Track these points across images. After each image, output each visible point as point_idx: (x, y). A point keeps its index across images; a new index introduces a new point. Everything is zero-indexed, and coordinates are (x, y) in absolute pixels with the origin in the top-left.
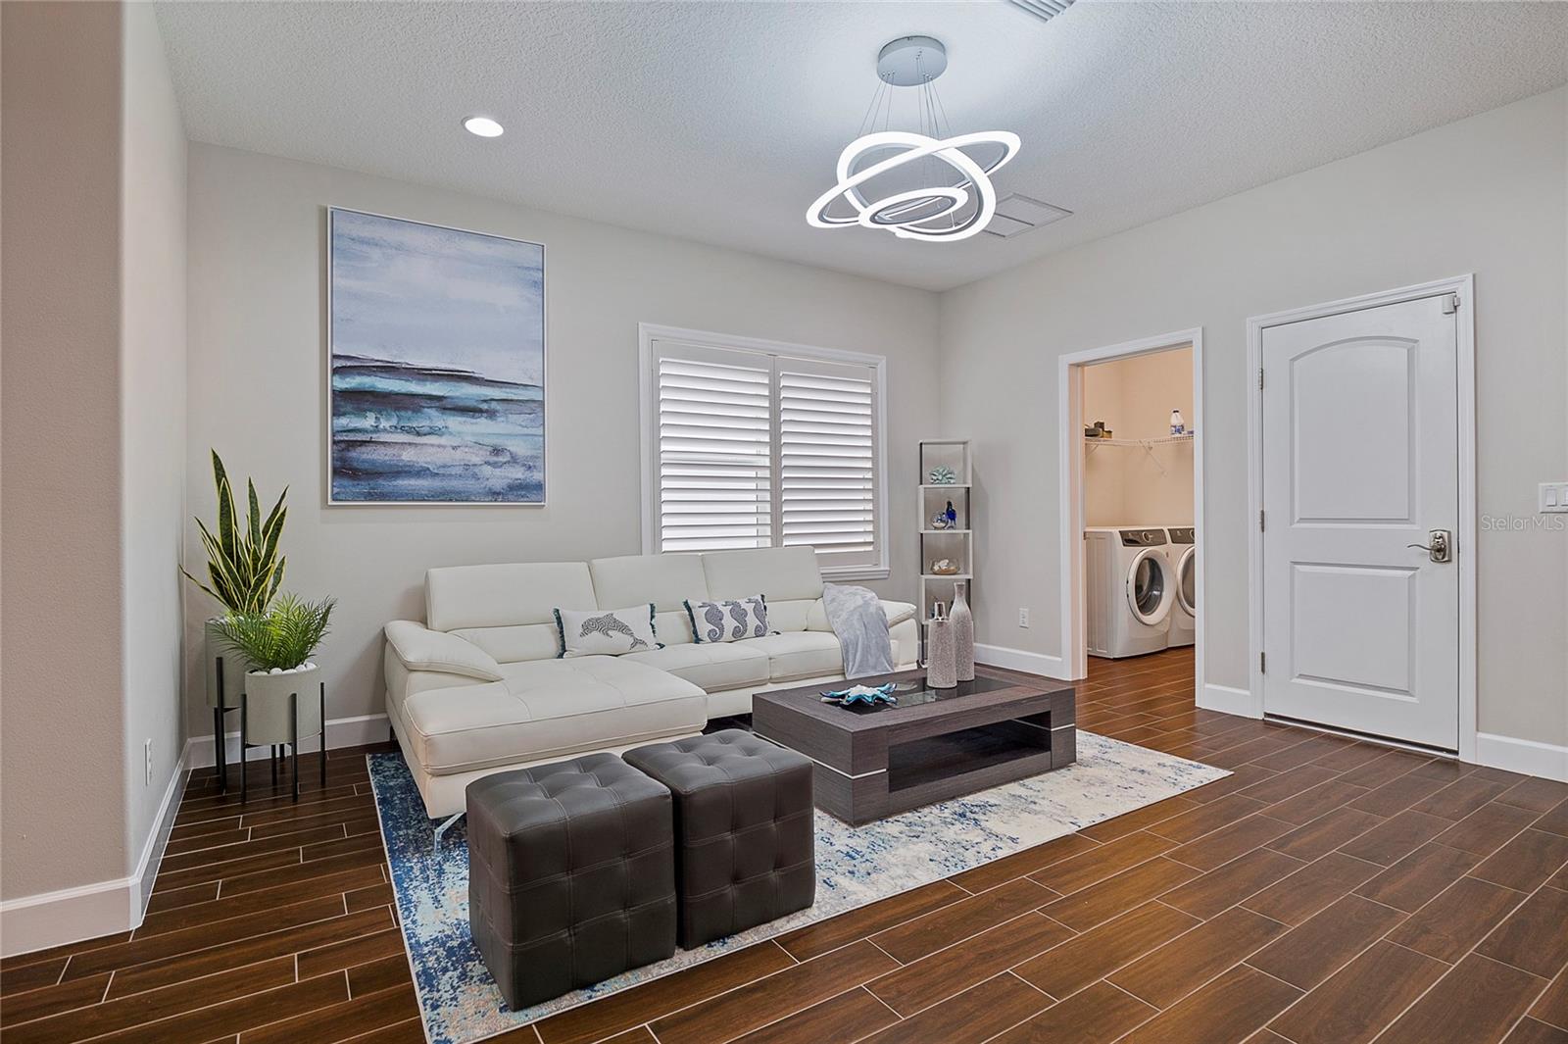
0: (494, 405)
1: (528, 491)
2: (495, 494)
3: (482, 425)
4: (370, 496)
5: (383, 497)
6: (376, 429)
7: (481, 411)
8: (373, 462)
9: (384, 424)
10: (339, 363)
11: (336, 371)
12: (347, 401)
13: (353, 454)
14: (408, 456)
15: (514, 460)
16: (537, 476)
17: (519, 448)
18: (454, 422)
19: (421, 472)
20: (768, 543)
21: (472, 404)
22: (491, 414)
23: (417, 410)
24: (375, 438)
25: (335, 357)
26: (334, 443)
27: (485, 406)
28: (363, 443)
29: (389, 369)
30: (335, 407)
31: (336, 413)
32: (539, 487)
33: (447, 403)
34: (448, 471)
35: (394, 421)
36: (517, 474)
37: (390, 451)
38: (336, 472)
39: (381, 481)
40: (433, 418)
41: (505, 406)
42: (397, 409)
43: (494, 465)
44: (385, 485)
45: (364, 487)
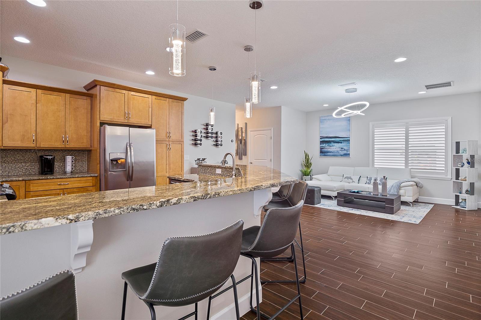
0: (342, 141)
1: (347, 155)
2: (341, 155)
3: (340, 144)
4: (324, 156)
5: (326, 156)
6: (325, 146)
7: (340, 142)
8: (325, 151)
9: (326, 145)
10: (321, 137)
11: (320, 138)
12: (322, 142)
13: (322, 150)
14: (329, 150)
15: (345, 150)
16: (348, 152)
17: (345, 148)
18: (336, 144)
19: (331, 152)
20: (404, 167)
21: (338, 141)
22: (341, 143)
23: (330, 143)
24: (325, 147)
25: (320, 137)
26: (320, 148)
27: (340, 141)
28: (323, 148)
29: (327, 137)
30: (320, 143)
31: (320, 144)
32: (349, 154)
33: (335, 142)
34: (335, 152)
35: (327, 145)
36: (345, 152)
37: (327, 149)
38: (320, 152)
39: (326, 153)
40: (333, 144)
41: (343, 141)
42: (328, 143)
43: (342, 151)
44: (326, 154)
45: (323, 154)
